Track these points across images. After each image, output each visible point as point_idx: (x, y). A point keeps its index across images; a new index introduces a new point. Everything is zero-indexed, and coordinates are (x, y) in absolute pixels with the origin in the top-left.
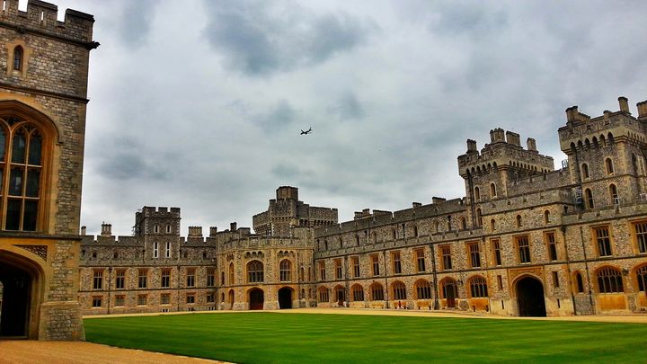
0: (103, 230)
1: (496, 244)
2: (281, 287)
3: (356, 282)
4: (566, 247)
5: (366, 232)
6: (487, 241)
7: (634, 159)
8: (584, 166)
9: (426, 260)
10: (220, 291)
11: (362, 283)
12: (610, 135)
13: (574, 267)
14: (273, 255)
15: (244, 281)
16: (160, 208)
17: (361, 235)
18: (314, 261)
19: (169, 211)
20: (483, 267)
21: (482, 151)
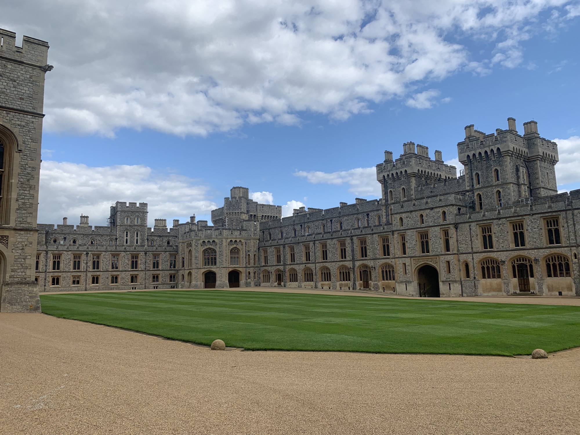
0: (81, 220)
1: (403, 238)
2: (231, 270)
3: (292, 266)
4: (457, 241)
5: (301, 226)
6: (396, 235)
7: (517, 170)
8: (477, 175)
9: (347, 249)
10: (181, 273)
11: (296, 267)
12: (498, 149)
13: (463, 257)
14: (224, 244)
15: (201, 265)
16: (130, 203)
17: (298, 228)
18: (259, 249)
19: (138, 205)
20: (391, 256)
21: (396, 160)
